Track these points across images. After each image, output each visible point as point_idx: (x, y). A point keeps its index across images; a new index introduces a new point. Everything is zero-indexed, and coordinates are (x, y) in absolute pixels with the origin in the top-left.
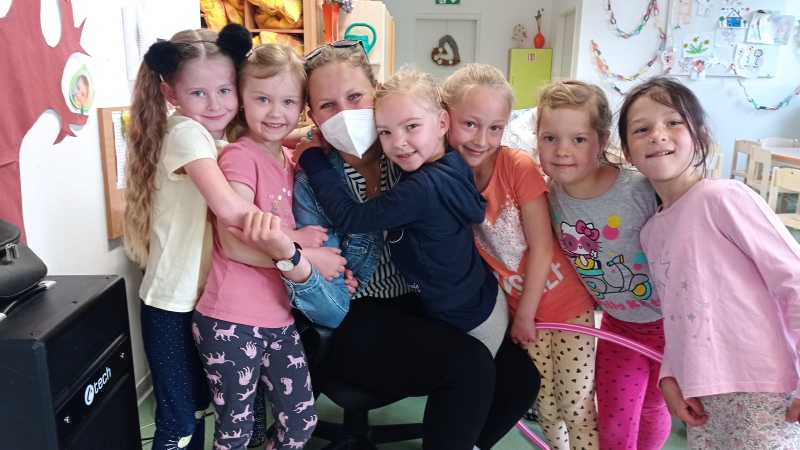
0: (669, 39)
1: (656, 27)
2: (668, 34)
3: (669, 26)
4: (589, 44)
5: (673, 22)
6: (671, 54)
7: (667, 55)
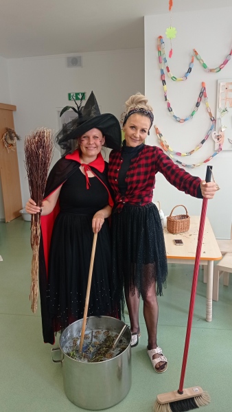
0: (218, 121)
1: (207, 112)
2: (218, 117)
3: (218, 110)
5: (221, 106)
7: (217, 134)
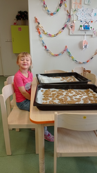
0: (72, 17)
1: (65, 10)
2: (71, 14)
3: (71, 10)
4: (34, 19)
5: (73, 8)
6: (73, 24)
7: (71, 25)
